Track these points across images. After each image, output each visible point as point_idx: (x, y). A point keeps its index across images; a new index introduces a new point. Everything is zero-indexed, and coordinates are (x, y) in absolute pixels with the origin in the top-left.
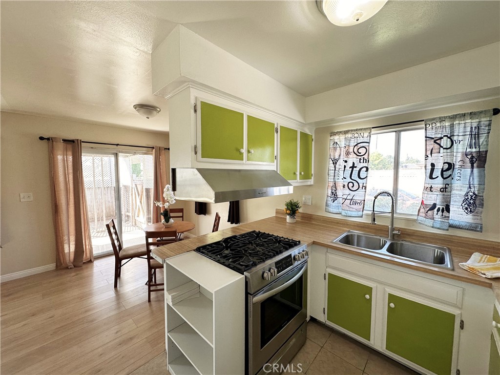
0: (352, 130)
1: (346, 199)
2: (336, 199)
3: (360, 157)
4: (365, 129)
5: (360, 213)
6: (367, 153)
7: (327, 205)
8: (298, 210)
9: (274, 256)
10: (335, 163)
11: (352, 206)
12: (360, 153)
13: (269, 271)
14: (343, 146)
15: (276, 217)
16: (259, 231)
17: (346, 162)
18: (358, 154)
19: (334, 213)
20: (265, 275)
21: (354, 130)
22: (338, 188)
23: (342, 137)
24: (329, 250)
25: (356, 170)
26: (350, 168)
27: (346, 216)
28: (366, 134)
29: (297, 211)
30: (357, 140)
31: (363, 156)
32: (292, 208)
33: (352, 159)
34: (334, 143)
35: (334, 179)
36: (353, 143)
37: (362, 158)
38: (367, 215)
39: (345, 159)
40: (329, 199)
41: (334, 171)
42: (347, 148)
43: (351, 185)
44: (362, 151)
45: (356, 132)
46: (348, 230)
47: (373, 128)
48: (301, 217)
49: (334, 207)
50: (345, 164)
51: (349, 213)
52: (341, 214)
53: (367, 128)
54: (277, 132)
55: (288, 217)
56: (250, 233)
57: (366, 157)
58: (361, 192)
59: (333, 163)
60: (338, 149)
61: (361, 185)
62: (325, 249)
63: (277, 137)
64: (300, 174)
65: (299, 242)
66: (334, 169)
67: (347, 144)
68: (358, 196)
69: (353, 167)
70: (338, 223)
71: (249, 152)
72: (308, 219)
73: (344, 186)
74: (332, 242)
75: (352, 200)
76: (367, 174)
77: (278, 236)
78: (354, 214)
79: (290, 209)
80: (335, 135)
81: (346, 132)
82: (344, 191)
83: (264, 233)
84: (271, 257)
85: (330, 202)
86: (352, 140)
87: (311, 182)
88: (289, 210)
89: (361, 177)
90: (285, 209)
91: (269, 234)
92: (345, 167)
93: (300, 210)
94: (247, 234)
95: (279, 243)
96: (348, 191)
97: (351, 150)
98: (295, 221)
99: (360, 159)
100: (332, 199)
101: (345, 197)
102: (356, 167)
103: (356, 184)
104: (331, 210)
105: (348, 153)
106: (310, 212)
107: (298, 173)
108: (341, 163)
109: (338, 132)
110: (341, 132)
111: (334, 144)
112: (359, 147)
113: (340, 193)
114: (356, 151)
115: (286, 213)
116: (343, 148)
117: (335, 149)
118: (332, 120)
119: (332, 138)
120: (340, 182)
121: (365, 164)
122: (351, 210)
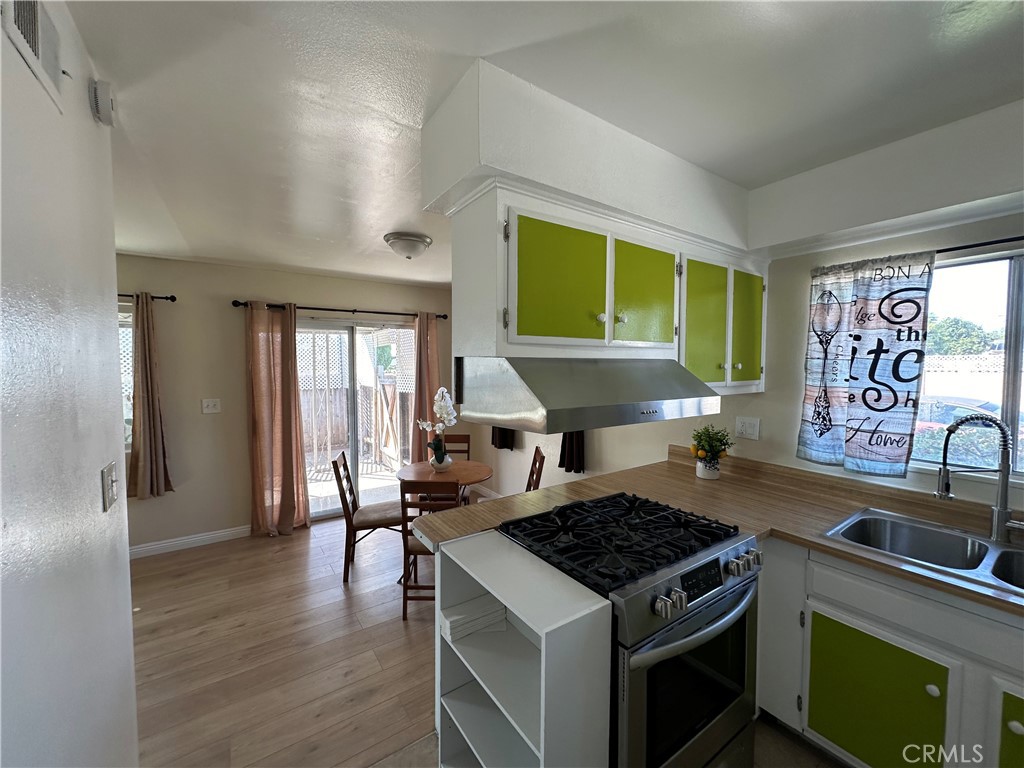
0: (874, 261)
1: (857, 430)
2: (828, 430)
3: (898, 327)
4: (915, 257)
5: (901, 467)
6: (921, 316)
7: (802, 442)
8: (724, 450)
9: (678, 559)
10: (825, 342)
11: (875, 448)
12: (900, 316)
13: (668, 595)
14: (849, 300)
15: (668, 462)
16: (634, 495)
17: (857, 338)
18: (891, 319)
19: (822, 463)
20: (659, 605)
21: (882, 260)
22: (834, 401)
23: (847, 279)
24: (814, 555)
25: (887, 360)
26: (870, 353)
27: (858, 472)
28: (918, 269)
29: (723, 453)
30: (890, 284)
31: (909, 325)
32: (711, 446)
33: (876, 331)
34: (823, 294)
35: (823, 379)
36: (877, 292)
37: (904, 328)
38: (920, 472)
39: (856, 332)
40: (809, 428)
41: (821, 361)
42: (859, 306)
43: (871, 395)
44: (906, 311)
45: (887, 264)
46: (863, 506)
47: (939, 252)
48: (733, 466)
49: (821, 449)
50: (856, 344)
51: (867, 465)
52: (842, 465)
53: (921, 254)
54: (680, 274)
55: (700, 465)
56: (614, 497)
57: (917, 325)
58: (902, 413)
59: (821, 342)
60: (835, 307)
61: (902, 397)
62: (802, 552)
63: (680, 286)
64: (734, 367)
65: (736, 528)
66: (822, 355)
67: (862, 294)
68: (895, 423)
69: (879, 350)
70: (832, 487)
71: (617, 320)
72: (752, 475)
73: (852, 398)
74: (821, 536)
75: (874, 432)
76: (920, 369)
77: (679, 510)
78: (880, 467)
79: (707, 447)
80: (826, 274)
81: (857, 267)
82: (852, 410)
83: (647, 501)
84: (670, 561)
85: (811, 433)
86: (875, 284)
87: (760, 385)
88: (703, 448)
89: (903, 375)
90: (691, 448)
91: (657, 504)
92: (854, 350)
93: (730, 451)
94: (608, 499)
95: (686, 529)
96: (863, 412)
97: (873, 308)
98: (715, 475)
99: (899, 331)
100: (817, 427)
101: (855, 425)
102: (887, 351)
103: (886, 393)
104: (814, 454)
105: (862, 318)
106: (754, 455)
107: (728, 366)
108: (842, 343)
109: (834, 266)
110: (841, 267)
111: (822, 296)
112: (896, 302)
113: (839, 415)
114: (885, 309)
115: (697, 457)
116: (848, 306)
117: (825, 308)
118: (818, 240)
119: (817, 282)
120: (841, 388)
121: (915, 345)
122: (873, 457)
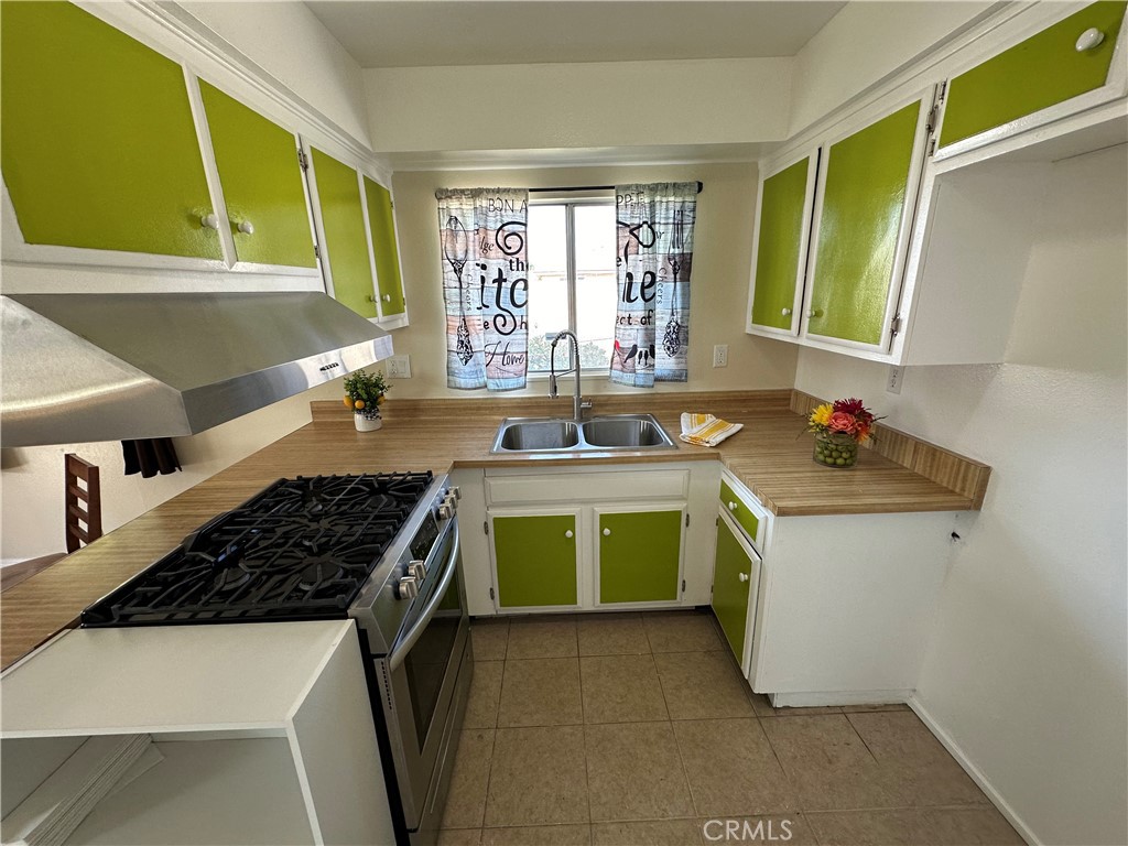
0: (488, 191)
1: (494, 354)
2: (471, 357)
3: (510, 257)
4: (516, 191)
5: (522, 379)
6: (524, 248)
7: (450, 372)
8: (382, 395)
9: (397, 530)
10: (458, 271)
11: (507, 368)
12: (510, 248)
13: (406, 573)
14: (471, 227)
16: (300, 478)
17: (484, 267)
18: (505, 249)
19: (469, 389)
20: (403, 588)
21: (493, 190)
22: (471, 329)
23: (468, 205)
24: (489, 472)
25: (506, 286)
26: (494, 282)
27: (498, 391)
28: (518, 205)
29: (381, 399)
30: (502, 216)
31: (516, 256)
32: (368, 393)
33: (496, 262)
34: (450, 219)
35: (461, 308)
36: (493, 225)
37: (514, 260)
38: (534, 381)
39: (482, 261)
40: (455, 357)
41: (458, 290)
42: (482, 235)
43: (500, 320)
44: (514, 242)
45: (497, 196)
46: (502, 418)
47: (531, 190)
48: (390, 410)
49: (466, 376)
50: (483, 273)
51: (504, 384)
52: (486, 386)
53: (520, 190)
54: (306, 168)
55: (358, 418)
56: (274, 488)
57: (521, 256)
58: (519, 334)
59: (455, 271)
60: (462, 233)
61: (518, 319)
62: (478, 473)
64: (382, 299)
65: (430, 473)
66: (458, 285)
67: (482, 224)
68: (516, 344)
69: (500, 280)
70: (479, 409)
71: (235, 228)
72: (414, 415)
73: (486, 325)
74: (491, 454)
75: (505, 354)
76: (527, 296)
77: (365, 476)
78: (512, 383)
79: (365, 396)
80: (450, 197)
81: (476, 194)
82: (488, 336)
83: (321, 479)
84: (390, 537)
85: (457, 363)
86: (490, 214)
87: (403, 320)
88: (359, 397)
89: (518, 303)
90: (345, 401)
91: (335, 478)
92: (483, 279)
93: (387, 395)
94: (264, 495)
95: (386, 493)
96: (495, 337)
97: (492, 240)
98: (377, 424)
99: (511, 262)
100: (462, 356)
101: (491, 349)
102: (505, 280)
103: (509, 319)
104: (462, 382)
105: (485, 247)
106: (409, 393)
107: (378, 298)
108: (472, 273)
109: (456, 190)
110: (463, 191)
111: (449, 222)
112: (506, 234)
113: (477, 342)
114: (501, 241)
115: (354, 409)
116: (471, 234)
117: (454, 234)
118: (435, 157)
119: (443, 204)
120: (476, 318)
121: (521, 274)
122: (506, 375)
